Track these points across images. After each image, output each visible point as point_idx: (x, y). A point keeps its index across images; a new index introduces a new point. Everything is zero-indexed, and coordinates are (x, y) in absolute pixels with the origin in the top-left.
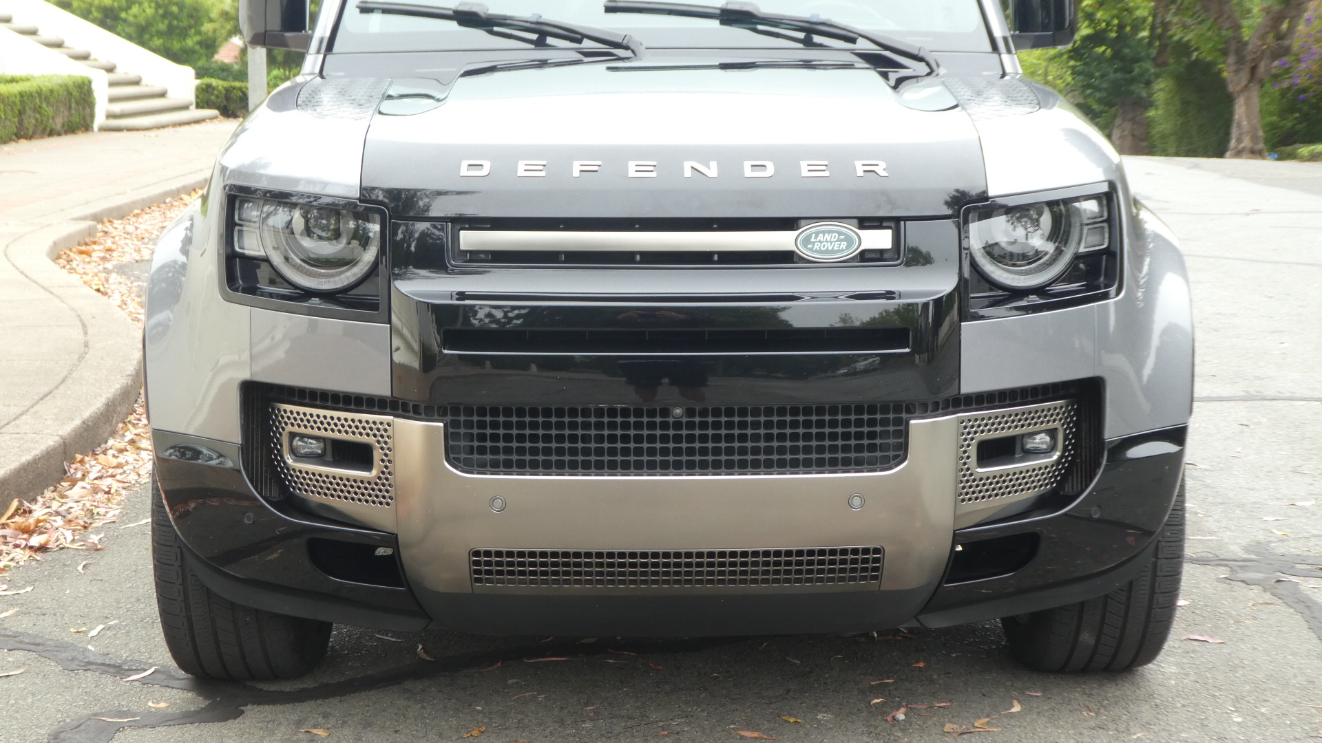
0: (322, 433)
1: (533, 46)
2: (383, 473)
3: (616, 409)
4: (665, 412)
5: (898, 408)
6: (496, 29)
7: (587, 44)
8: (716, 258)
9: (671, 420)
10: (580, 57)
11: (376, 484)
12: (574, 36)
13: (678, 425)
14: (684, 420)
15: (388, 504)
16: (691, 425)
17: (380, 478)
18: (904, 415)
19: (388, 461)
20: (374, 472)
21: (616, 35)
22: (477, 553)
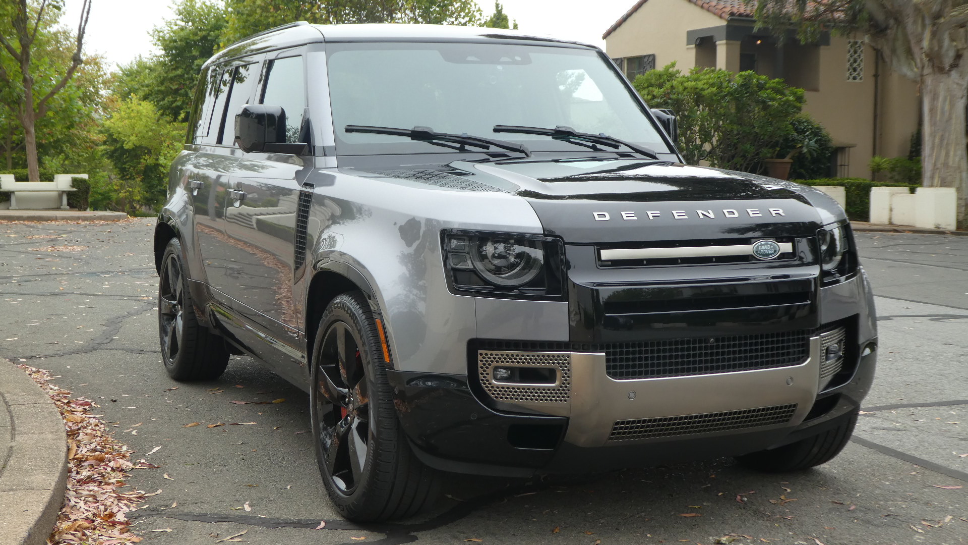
0: (511, 364)
1: (458, 151)
2: (564, 383)
3: (684, 341)
4: (706, 341)
5: (803, 333)
6: (434, 141)
7: (493, 149)
8: (714, 260)
9: (709, 345)
10: (488, 157)
11: (559, 390)
12: (484, 144)
13: (712, 347)
14: (715, 344)
15: (565, 401)
16: (717, 347)
17: (561, 387)
18: (806, 336)
19: (567, 376)
20: (557, 383)
21: (516, 145)
22: (617, 423)
